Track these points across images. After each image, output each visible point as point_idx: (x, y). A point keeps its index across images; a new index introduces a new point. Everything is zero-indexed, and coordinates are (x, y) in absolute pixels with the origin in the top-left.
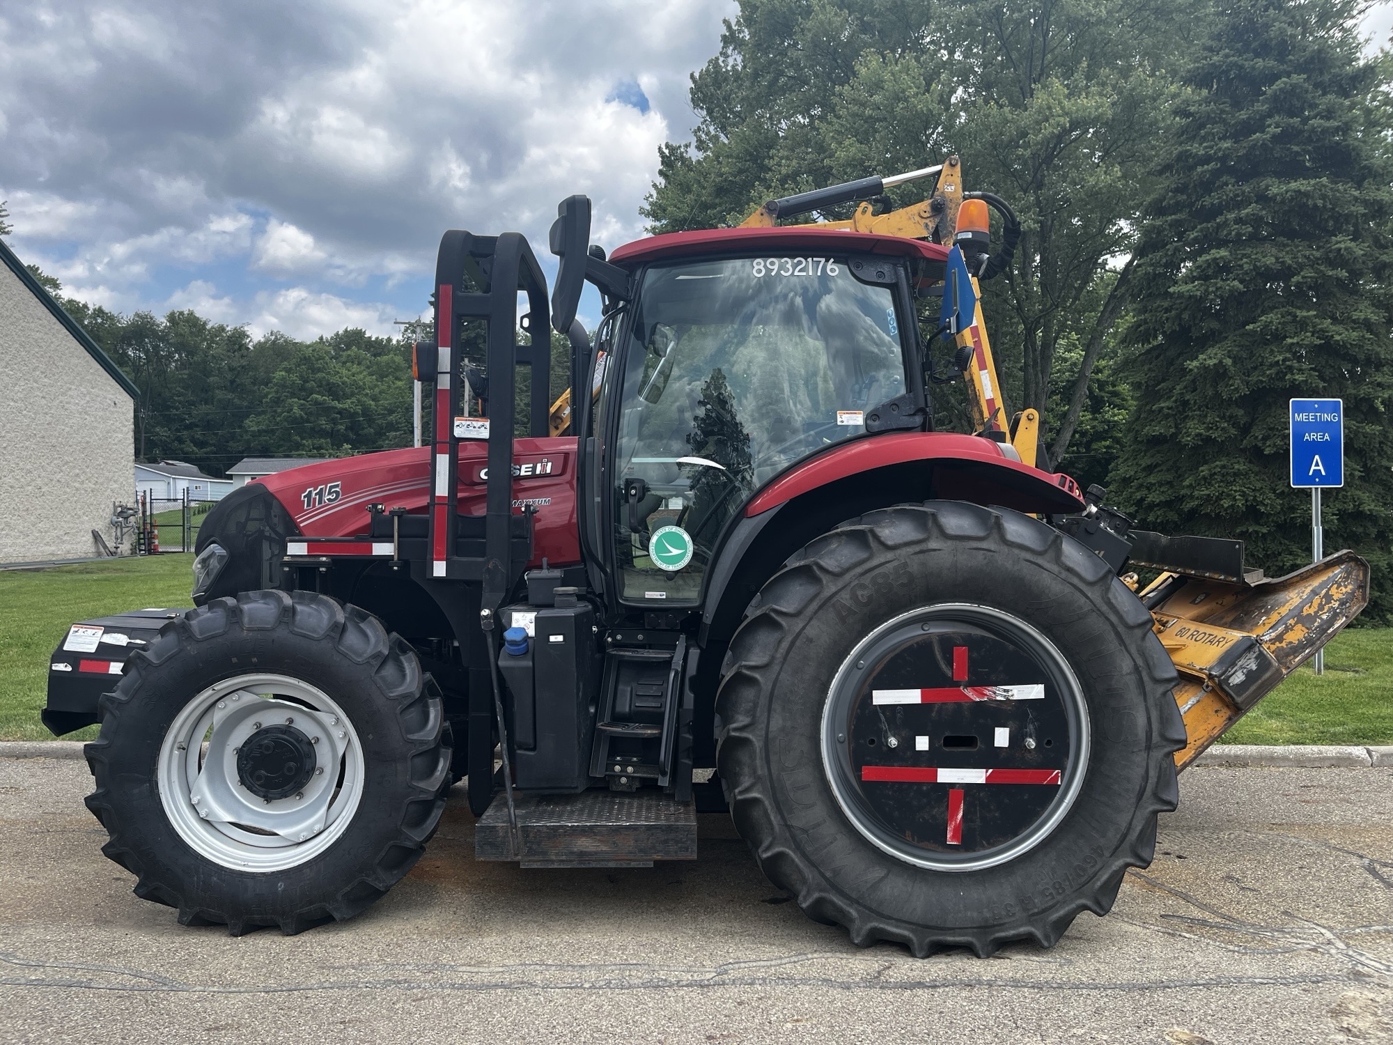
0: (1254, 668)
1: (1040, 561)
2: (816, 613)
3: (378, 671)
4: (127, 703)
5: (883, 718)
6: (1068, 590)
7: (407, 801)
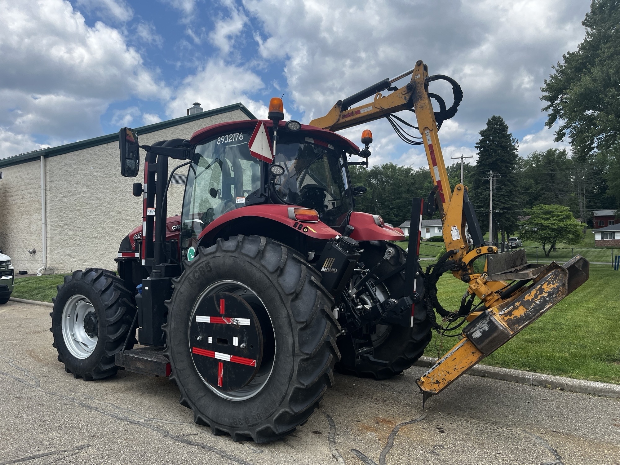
0: (487, 329)
1: (253, 262)
2: (183, 282)
3: (100, 296)
5: (199, 328)
6: (262, 275)
7: (106, 341)
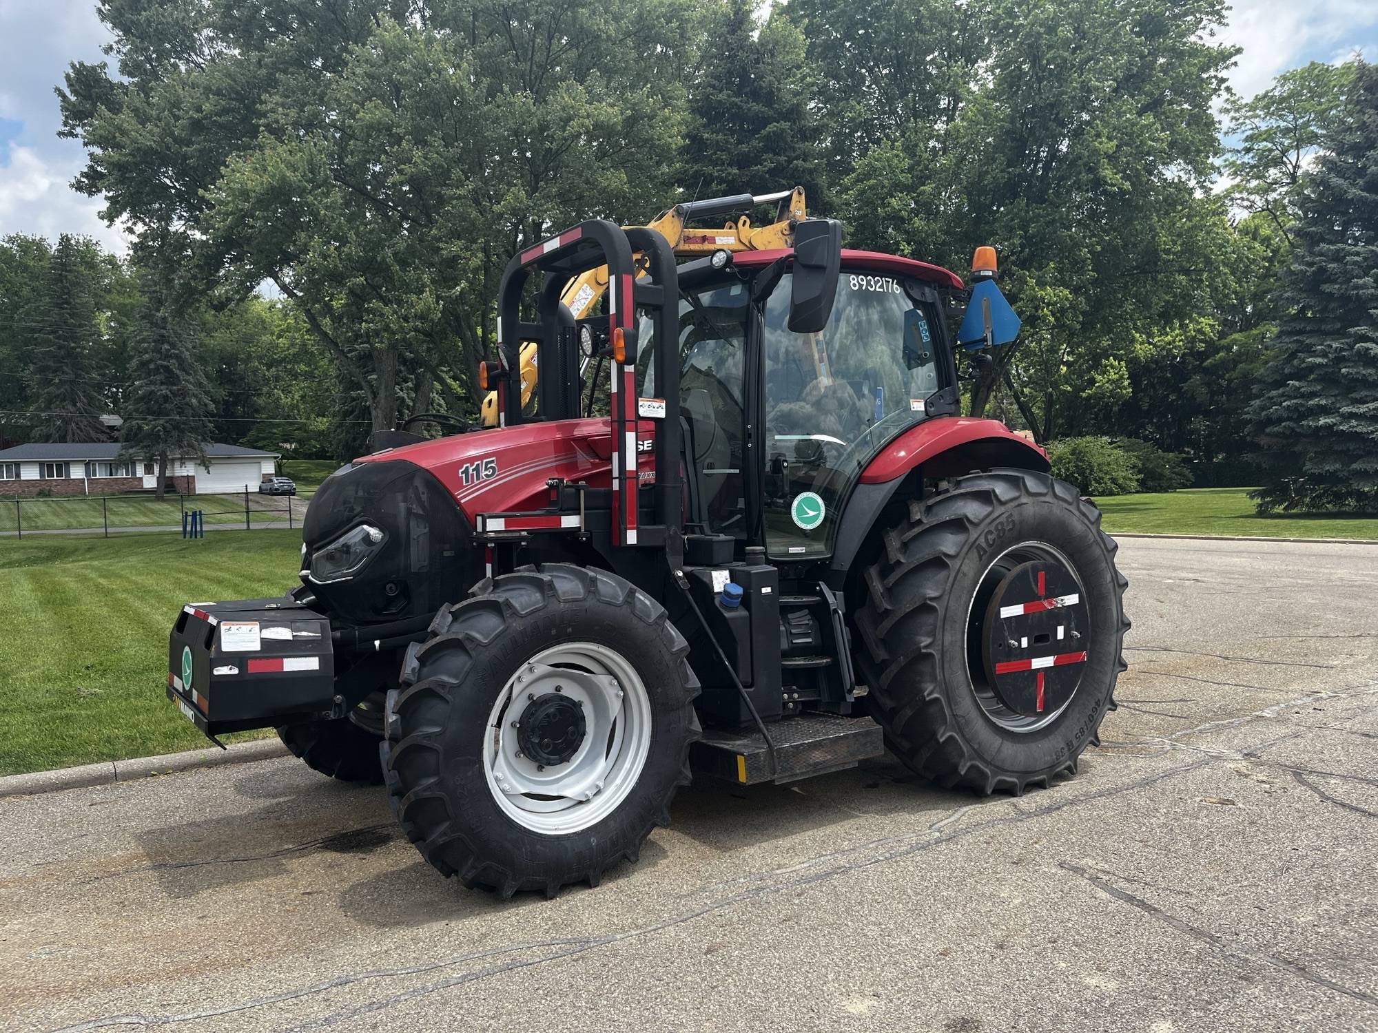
1: (1072, 509)
2: (967, 554)
4: (459, 686)
5: (1006, 626)
6: (1084, 528)
